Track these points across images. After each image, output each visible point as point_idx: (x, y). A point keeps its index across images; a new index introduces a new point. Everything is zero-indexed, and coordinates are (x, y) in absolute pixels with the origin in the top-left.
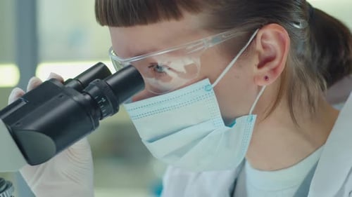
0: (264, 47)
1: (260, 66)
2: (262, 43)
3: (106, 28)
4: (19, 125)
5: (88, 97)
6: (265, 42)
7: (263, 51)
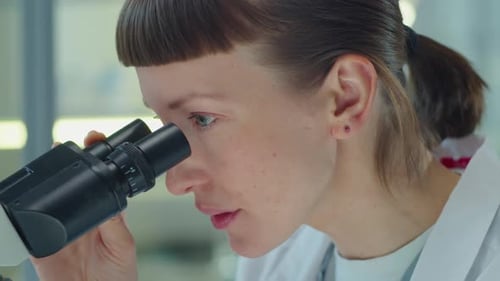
0: (344, 86)
1: (337, 113)
2: (340, 80)
3: (132, 69)
4: (18, 204)
5: (112, 167)
6: (344, 79)
7: (341, 93)
